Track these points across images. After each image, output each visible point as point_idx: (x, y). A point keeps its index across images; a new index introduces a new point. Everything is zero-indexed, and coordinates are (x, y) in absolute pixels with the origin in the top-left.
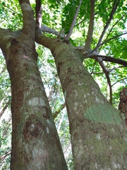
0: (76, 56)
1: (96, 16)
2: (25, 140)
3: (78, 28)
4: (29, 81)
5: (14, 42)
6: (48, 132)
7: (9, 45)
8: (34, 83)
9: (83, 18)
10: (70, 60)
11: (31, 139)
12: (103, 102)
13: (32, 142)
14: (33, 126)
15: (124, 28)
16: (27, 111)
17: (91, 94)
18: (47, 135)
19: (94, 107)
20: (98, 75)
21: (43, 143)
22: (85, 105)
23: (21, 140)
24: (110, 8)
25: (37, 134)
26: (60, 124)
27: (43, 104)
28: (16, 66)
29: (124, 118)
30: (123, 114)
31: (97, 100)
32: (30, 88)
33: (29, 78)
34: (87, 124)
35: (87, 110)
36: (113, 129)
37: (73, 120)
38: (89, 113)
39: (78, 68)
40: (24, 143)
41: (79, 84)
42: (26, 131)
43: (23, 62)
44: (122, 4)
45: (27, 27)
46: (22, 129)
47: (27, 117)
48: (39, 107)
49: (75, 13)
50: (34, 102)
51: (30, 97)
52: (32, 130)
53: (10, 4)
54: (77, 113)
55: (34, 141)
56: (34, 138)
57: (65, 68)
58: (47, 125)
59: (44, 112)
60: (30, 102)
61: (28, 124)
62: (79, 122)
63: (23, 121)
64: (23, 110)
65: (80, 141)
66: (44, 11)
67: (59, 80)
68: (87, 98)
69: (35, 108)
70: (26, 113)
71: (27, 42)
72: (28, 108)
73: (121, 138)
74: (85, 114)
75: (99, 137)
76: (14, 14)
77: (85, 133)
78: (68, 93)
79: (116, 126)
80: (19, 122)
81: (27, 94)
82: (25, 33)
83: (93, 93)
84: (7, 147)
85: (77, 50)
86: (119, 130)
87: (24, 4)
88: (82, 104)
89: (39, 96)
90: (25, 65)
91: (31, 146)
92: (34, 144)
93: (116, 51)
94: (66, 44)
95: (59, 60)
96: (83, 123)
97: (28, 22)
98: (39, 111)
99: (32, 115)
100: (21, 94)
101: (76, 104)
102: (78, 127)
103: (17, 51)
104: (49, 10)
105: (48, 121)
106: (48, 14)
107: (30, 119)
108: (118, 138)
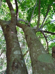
0: (33, 32)
1: (41, 14)
2: (13, 70)
3: (33, 19)
4: (14, 43)
5: (8, 26)
6: (22, 66)
7: (5, 27)
8: (16, 44)
9: (35, 15)
10: (31, 34)
11: (15, 70)
12: (45, 53)
13: (15, 71)
14: (16, 63)
15: (52, 18)
16: (13, 57)
17: (40, 49)
18: (22, 68)
19: (42, 55)
20: (42, 38)
21: (20, 71)
22: (38, 55)
23: (11, 70)
24: (46, 11)
25: (18, 67)
26: (26, 59)
27: (20, 53)
28: (8, 37)
29: (54, 60)
30: (54, 59)
31: (43, 52)
32: (15, 46)
33: (14, 42)
34: (39, 63)
35: (39, 56)
36: (50, 66)
37: (33, 61)
38: (40, 58)
39: (34, 38)
40: (12, 71)
41: (35, 45)
42: (13, 66)
43: (11, 35)
44: (51, 9)
45: (13, 20)
46: (11, 65)
47: (13, 59)
48: (18, 55)
49: (32, 13)
50: (16, 53)
51: (14, 50)
52: (15, 65)
53: (5, 9)
54: (35, 58)
55: (16, 71)
56: (17, 69)
57: (29, 37)
58: (22, 63)
59: (20, 57)
60: (14, 53)
61: (14, 63)
62: (35, 62)
63: (12, 61)
64: (12, 56)
65: (36, 71)
66: (19, 12)
67: (25, 40)
68: (39, 51)
69: (17, 55)
70: (13, 58)
71: (13, 26)
72: (14, 55)
73: (53, 70)
74: (38, 59)
75: (44, 69)
76: (7, 13)
77: (38, 67)
78: (30, 49)
79: (51, 64)
80: (10, 62)
81: (13, 49)
82: (12, 23)
83: (41, 49)
84: (2, 70)
85: (33, 29)
86: (52, 66)
87: (12, 11)
88: (37, 54)
89: (18, 50)
90: (12, 36)
91: (15, 73)
92: (17, 72)
93: (49, 28)
94: (29, 27)
95: (26, 34)
96: (37, 63)
97: (13, 18)
98: (18, 57)
99: (15, 58)
100: (10, 49)
101: (34, 54)
102: (35, 64)
103: (9, 30)
104: (21, 12)
105: (22, 61)
106: (21, 13)
107: (14, 60)
108: (52, 70)
